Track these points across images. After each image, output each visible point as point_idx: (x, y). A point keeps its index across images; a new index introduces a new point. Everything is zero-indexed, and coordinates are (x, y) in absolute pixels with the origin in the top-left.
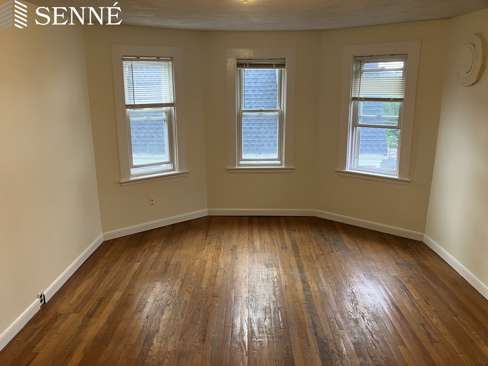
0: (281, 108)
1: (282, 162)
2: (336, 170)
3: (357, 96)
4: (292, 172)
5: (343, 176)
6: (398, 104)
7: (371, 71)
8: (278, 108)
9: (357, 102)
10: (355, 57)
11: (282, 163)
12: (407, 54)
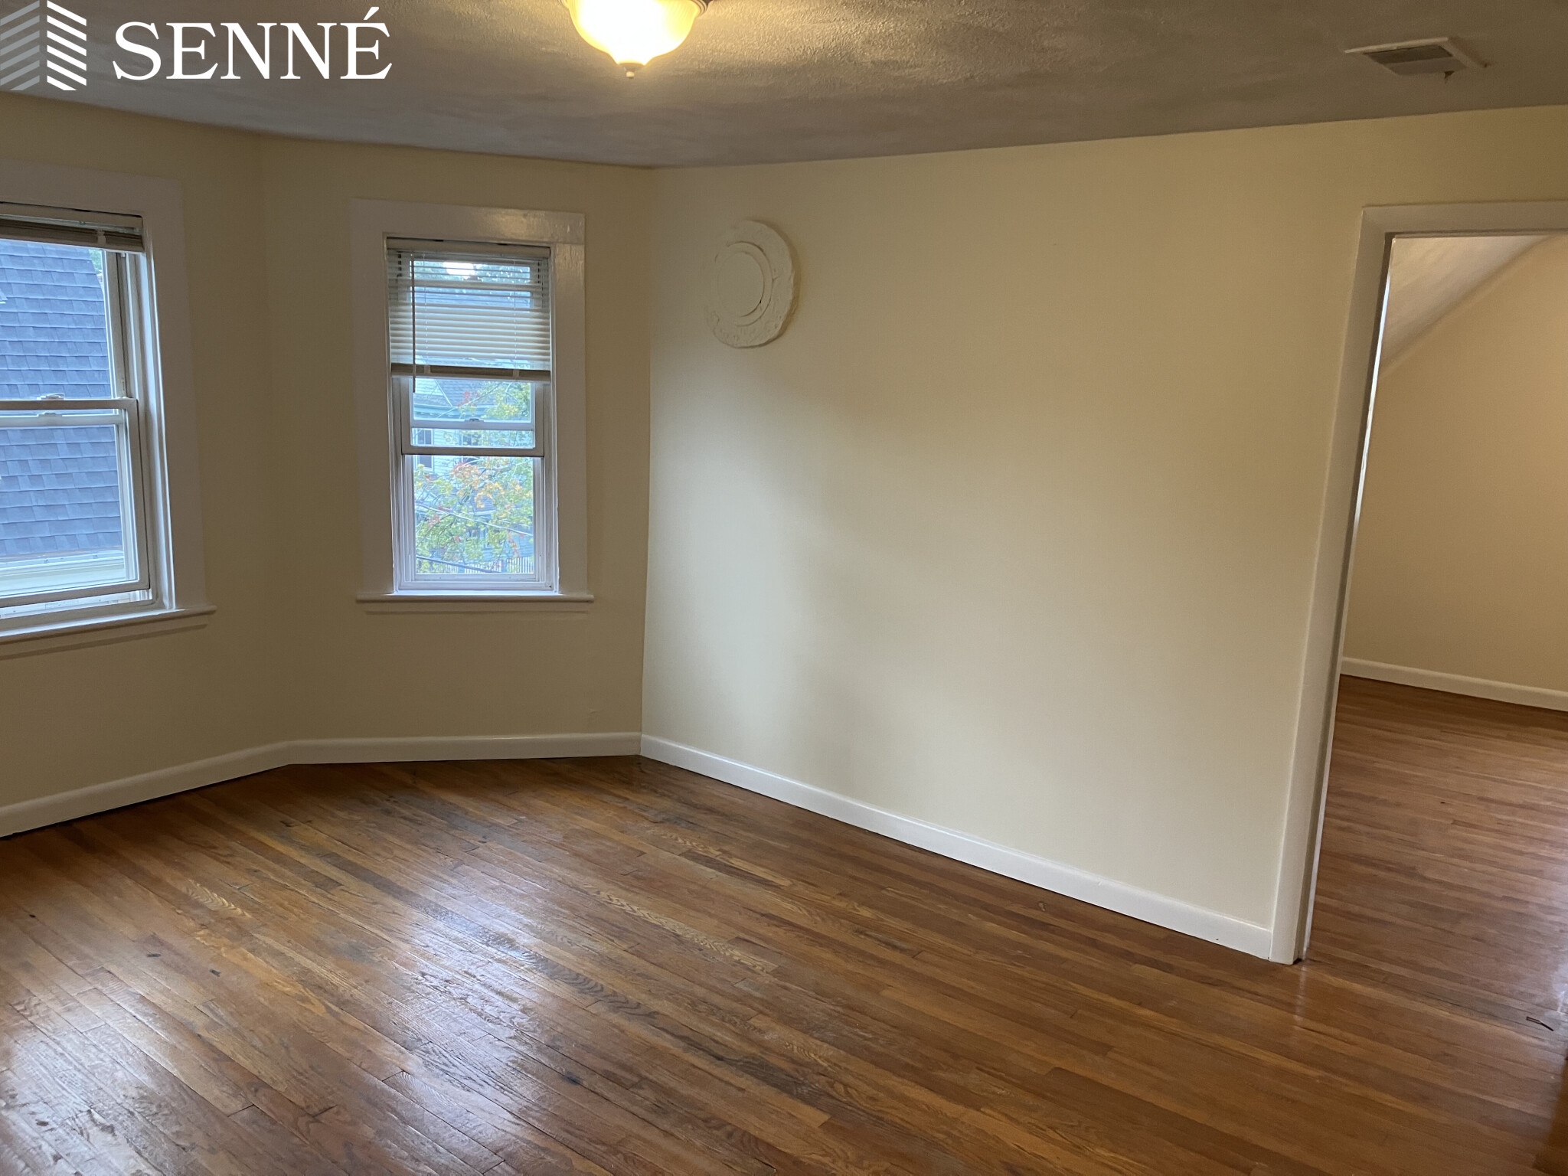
0: (129, 395)
1: (155, 592)
2: (361, 597)
3: (409, 361)
4: (204, 626)
5: (382, 613)
6: (528, 387)
7: (439, 284)
8: (115, 395)
9: (411, 379)
10: (388, 238)
11: (157, 595)
12: (549, 248)
